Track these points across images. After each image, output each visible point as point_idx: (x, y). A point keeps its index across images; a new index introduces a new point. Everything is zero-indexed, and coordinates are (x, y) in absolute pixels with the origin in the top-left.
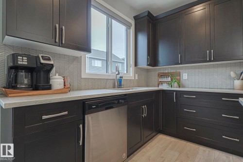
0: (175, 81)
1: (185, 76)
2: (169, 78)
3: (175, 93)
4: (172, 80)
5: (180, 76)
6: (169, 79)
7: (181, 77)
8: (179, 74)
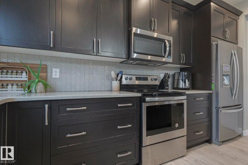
0: (39, 81)
1: (55, 73)
2: (24, 74)
3: (47, 106)
4: (30, 78)
5: (46, 72)
6: (24, 77)
7: (49, 74)
8: (45, 69)
